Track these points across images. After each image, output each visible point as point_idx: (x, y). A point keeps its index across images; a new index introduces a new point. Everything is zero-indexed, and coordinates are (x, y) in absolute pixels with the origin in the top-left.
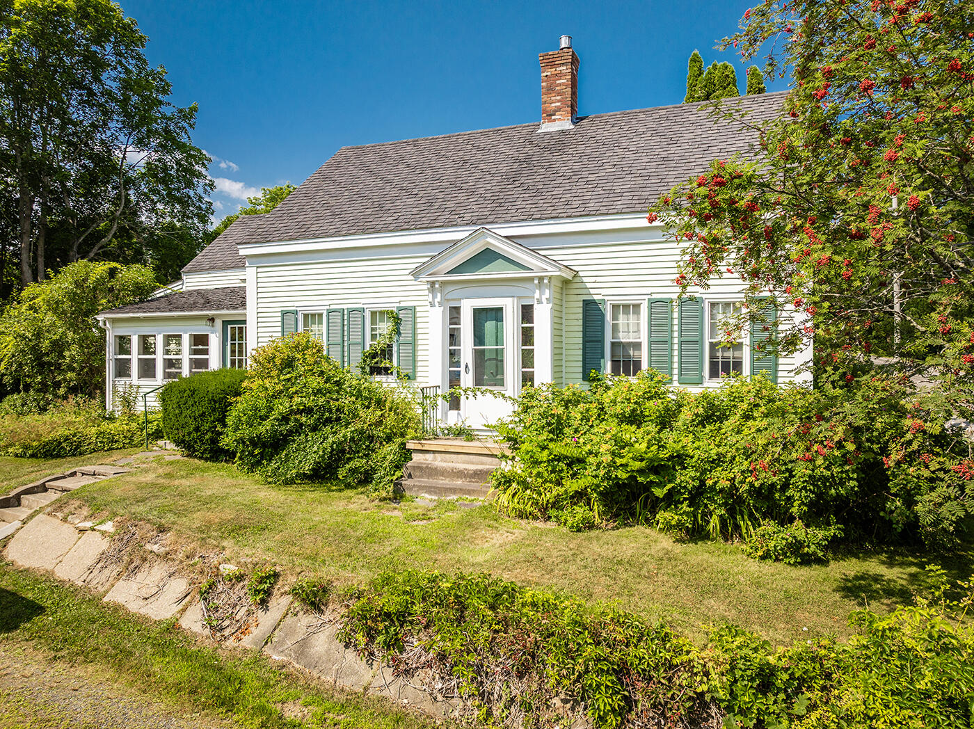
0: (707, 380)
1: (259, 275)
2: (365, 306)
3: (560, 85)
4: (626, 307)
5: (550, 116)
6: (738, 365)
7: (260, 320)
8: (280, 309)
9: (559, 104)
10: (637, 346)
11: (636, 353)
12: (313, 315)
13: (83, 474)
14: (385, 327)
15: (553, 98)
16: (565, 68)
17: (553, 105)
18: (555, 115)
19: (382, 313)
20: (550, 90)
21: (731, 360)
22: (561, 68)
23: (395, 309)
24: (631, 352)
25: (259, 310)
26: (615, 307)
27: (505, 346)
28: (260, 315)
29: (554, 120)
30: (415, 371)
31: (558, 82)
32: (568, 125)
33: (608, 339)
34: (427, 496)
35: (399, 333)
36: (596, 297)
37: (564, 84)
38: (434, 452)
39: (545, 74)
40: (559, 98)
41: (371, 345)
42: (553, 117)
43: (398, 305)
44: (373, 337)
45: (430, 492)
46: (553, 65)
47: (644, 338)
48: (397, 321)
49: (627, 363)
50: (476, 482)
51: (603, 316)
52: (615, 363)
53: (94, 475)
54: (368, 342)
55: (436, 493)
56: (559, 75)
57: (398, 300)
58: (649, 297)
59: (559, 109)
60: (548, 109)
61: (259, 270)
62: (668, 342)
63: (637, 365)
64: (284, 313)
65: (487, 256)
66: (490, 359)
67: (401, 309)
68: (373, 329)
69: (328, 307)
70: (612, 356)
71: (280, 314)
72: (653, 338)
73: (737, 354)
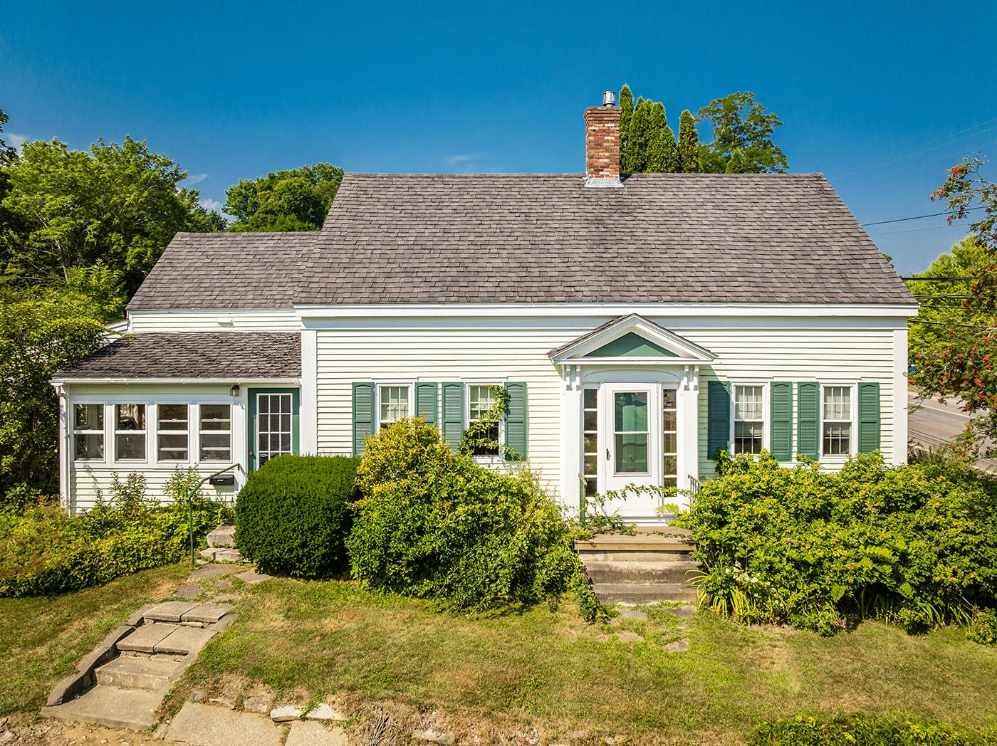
0: (821, 457)
1: (320, 340)
2: (464, 381)
3: (608, 141)
4: (749, 389)
5: (597, 171)
6: (846, 442)
7: (320, 393)
8: (351, 381)
9: (607, 160)
10: (759, 425)
11: (757, 432)
12: (395, 389)
13: (156, 621)
14: (489, 403)
15: (600, 154)
16: (613, 125)
17: (601, 160)
18: (602, 171)
19: (484, 388)
20: (598, 145)
21: (840, 438)
22: (610, 125)
23: (503, 385)
24: (752, 431)
25: (320, 381)
26: (739, 388)
27: (649, 432)
28: (319, 387)
29: (602, 176)
30: (525, 452)
31: (606, 138)
32: (616, 183)
33: (732, 420)
34: (624, 604)
35: (507, 412)
36: (721, 379)
37: (612, 141)
38: (605, 552)
39: (593, 128)
40: (607, 154)
41: (471, 424)
42: (601, 173)
43: (505, 380)
44: (473, 414)
45: (628, 601)
46: (601, 121)
47: (766, 418)
48: (506, 397)
49: (747, 441)
50: (666, 582)
51: (728, 396)
52: (738, 441)
53: (181, 621)
54: (468, 420)
55: (634, 600)
56: (608, 132)
57: (505, 375)
58: (771, 380)
59: (607, 166)
60: (596, 164)
61: (320, 334)
62: (788, 422)
63: (758, 442)
64: (356, 386)
65: (631, 342)
66: (629, 444)
67: (509, 385)
68: (473, 406)
69: (416, 381)
70: (736, 434)
71: (350, 387)
72: (775, 419)
73: (844, 432)
